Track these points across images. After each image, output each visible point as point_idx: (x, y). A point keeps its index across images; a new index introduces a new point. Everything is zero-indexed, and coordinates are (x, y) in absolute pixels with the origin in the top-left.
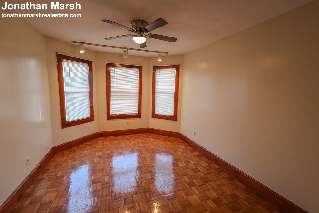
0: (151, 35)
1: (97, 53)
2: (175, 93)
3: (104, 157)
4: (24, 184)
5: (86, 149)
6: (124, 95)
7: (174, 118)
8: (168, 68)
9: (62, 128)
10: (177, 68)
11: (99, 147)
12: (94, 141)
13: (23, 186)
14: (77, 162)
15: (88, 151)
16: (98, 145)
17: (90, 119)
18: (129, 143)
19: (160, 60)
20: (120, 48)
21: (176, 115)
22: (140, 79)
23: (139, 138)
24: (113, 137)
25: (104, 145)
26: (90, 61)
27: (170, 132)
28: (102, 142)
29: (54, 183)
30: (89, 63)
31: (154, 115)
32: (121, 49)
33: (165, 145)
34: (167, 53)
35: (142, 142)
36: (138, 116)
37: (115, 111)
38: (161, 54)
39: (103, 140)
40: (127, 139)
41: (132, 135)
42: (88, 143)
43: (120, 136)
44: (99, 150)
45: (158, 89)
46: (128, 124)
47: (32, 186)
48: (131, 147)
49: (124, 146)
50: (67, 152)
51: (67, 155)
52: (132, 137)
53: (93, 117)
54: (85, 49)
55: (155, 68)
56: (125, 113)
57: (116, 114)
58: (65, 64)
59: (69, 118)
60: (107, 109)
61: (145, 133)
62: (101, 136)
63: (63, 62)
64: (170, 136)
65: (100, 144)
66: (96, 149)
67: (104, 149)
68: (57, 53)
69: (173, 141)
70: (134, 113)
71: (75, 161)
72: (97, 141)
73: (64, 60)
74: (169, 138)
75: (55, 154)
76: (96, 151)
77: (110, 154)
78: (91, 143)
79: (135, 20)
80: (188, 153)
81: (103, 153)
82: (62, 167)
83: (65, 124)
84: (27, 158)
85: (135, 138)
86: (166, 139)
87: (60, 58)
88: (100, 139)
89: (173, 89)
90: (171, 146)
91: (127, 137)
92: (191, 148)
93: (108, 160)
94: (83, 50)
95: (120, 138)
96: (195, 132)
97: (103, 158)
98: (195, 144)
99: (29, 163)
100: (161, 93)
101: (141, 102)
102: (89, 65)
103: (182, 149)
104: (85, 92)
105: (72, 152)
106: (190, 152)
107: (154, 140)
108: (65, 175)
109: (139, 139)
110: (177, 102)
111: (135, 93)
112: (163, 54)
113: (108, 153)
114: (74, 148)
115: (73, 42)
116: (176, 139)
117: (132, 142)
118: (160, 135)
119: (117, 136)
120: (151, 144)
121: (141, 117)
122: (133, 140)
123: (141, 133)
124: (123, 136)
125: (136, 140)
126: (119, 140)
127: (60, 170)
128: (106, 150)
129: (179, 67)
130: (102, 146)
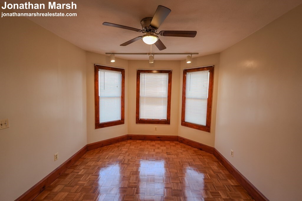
0: (163, 32)
1: (130, 61)
2: (208, 99)
3: (123, 162)
4: (49, 177)
5: (113, 150)
6: (154, 100)
7: (207, 128)
8: (200, 70)
9: (96, 129)
10: (211, 69)
11: (124, 150)
12: (123, 143)
13: (48, 179)
14: (100, 163)
15: (113, 152)
16: (124, 148)
17: (121, 122)
18: (153, 150)
19: (189, 62)
20: (146, 54)
21: (209, 125)
22: (170, 84)
23: (165, 146)
24: (140, 141)
25: (129, 148)
26: (123, 69)
27: (201, 145)
28: (129, 145)
29: (73, 180)
30: (122, 71)
31: (184, 123)
32: (148, 55)
33: (192, 160)
34: (198, 53)
35: (167, 152)
36: (167, 122)
37: (143, 116)
38: (190, 55)
39: (130, 143)
40: (153, 145)
41: (159, 142)
42: (117, 144)
43: (147, 141)
44: (123, 154)
45: (189, 93)
46: (156, 129)
47: (57, 179)
48: (153, 156)
49: (147, 153)
50: (97, 151)
51: (96, 154)
52: (158, 144)
53: (124, 120)
54: (116, 59)
55: (186, 72)
56: (153, 118)
57: (144, 118)
58: (101, 73)
59: (102, 120)
60: (136, 113)
61: (174, 141)
62: (130, 138)
63: (99, 71)
64: (201, 149)
65: (125, 148)
66: (120, 152)
67: (127, 154)
68: (95, 64)
69: (204, 157)
70: (162, 119)
71: (98, 162)
72: (126, 143)
73: (100, 70)
74: (200, 152)
75: (88, 151)
76: (120, 154)
77: (130, 160)
78: (119, 145)
79: (144, 19)
80: (220, 179)
81: (125, 158)
82: (86, 165)
83: (99, 125)
84: (56, 154)
85: (161, 146)
86: (196, 152)
87: (97, 68)
88: (129, 141)
89: (205, 94)
90: (198, 163)
91: (153, 143)
92: (227, 172)
93: (125, 168)
94: (114, 60)
95: (146, 143)
96: (233, 151)
97: (122, 164)
98: (232, 168)
99: (58, 158)
100: (191, 98)
101: (170, 108)
102: (121, 73)
103: (212, 170)
104: (117, 97)
105: (101, 151)
106: (223, 178)
107: (181, 151)
108: (84, 174)
109: (165, 148)
110: (211, 110)
111: (164, 98)
112: (193, 55)
113: (129, 158)
114: (105, 148)
115: (106, 53)
116: (208, 154)
117: (157, 150)
118: (189, 145)
119: (145, 141)
120: (176, 156)
121: (170, 124)
122: (158, 148)
123: (169, 141)
124: (150, 141)
125: (161, 148)
126: (145, 145)
127: (83, 169)
128: (129, 155)
129: (213, 68)
130: (127, 150)
